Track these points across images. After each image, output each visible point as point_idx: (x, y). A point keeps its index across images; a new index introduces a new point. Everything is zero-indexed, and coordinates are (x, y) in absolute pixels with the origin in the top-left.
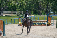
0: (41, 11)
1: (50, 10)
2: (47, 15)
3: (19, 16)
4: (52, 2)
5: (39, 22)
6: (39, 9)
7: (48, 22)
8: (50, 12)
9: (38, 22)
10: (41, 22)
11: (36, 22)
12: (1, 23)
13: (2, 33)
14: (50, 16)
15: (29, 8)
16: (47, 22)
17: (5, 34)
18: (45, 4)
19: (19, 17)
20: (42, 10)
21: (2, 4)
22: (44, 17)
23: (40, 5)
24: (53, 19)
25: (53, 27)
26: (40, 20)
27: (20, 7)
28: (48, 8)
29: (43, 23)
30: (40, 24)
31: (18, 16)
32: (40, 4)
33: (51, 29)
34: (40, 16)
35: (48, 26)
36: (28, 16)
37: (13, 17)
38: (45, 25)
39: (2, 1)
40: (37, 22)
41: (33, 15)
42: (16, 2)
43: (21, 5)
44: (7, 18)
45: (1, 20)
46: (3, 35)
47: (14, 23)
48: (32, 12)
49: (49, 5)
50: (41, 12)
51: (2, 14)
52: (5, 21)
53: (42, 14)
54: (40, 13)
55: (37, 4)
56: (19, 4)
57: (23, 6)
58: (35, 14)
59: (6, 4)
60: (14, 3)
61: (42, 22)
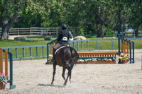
0: (104, 26)
1: (127, 25)
2: (118, 36)
3: (48, 39)
4: (130, 5)
5: (98, 54)
6: (97, 23)
7: (122, 54)
8: (124, 29)
9: (96, 54)
10: (103, 54)
11: (91, 54)
12: (3, 56)
13: (6, 81)
14: (125, 39)
15: (74, 19)
16: (119, 54)
17: (14, 83)
18: (114, 9)
19: (48, 42)
20: (106, 26)
21: (7, 10)
22: (110, 41)
23: (102, 13)
24: (132, 46)
25: (133, 68)
26: (101, 48)
27: (50, 18)
28: (120, 21)
29: (108, 58)
30: (102, 60)
31: (46, 40)
32: (102, 10)
33: (129, 72)
34: (100, 41)
35: (121, 65)
36: (65, 39)
37: (34, 41)
38: (114, 62)
39: (5, 3)
40: (93, 54)
41: (84, 38)
42: (42, 5)
43: (52, 13)
44: (20, 45)
45: (4, 51)
46: (8, 86)
47: (37, 57)
48: (82, 30)
49: (124, 13)
50: (104, 29)
51: (6, 34)
52: (13, 53)
53: (105, 34)
54: (102, 33)
55: (94, 9)
56: (49, 11)
57: (58, 14)
58: (88, 34)
59: (17, 9)
60: (35, 7)
61: (106, 54)
